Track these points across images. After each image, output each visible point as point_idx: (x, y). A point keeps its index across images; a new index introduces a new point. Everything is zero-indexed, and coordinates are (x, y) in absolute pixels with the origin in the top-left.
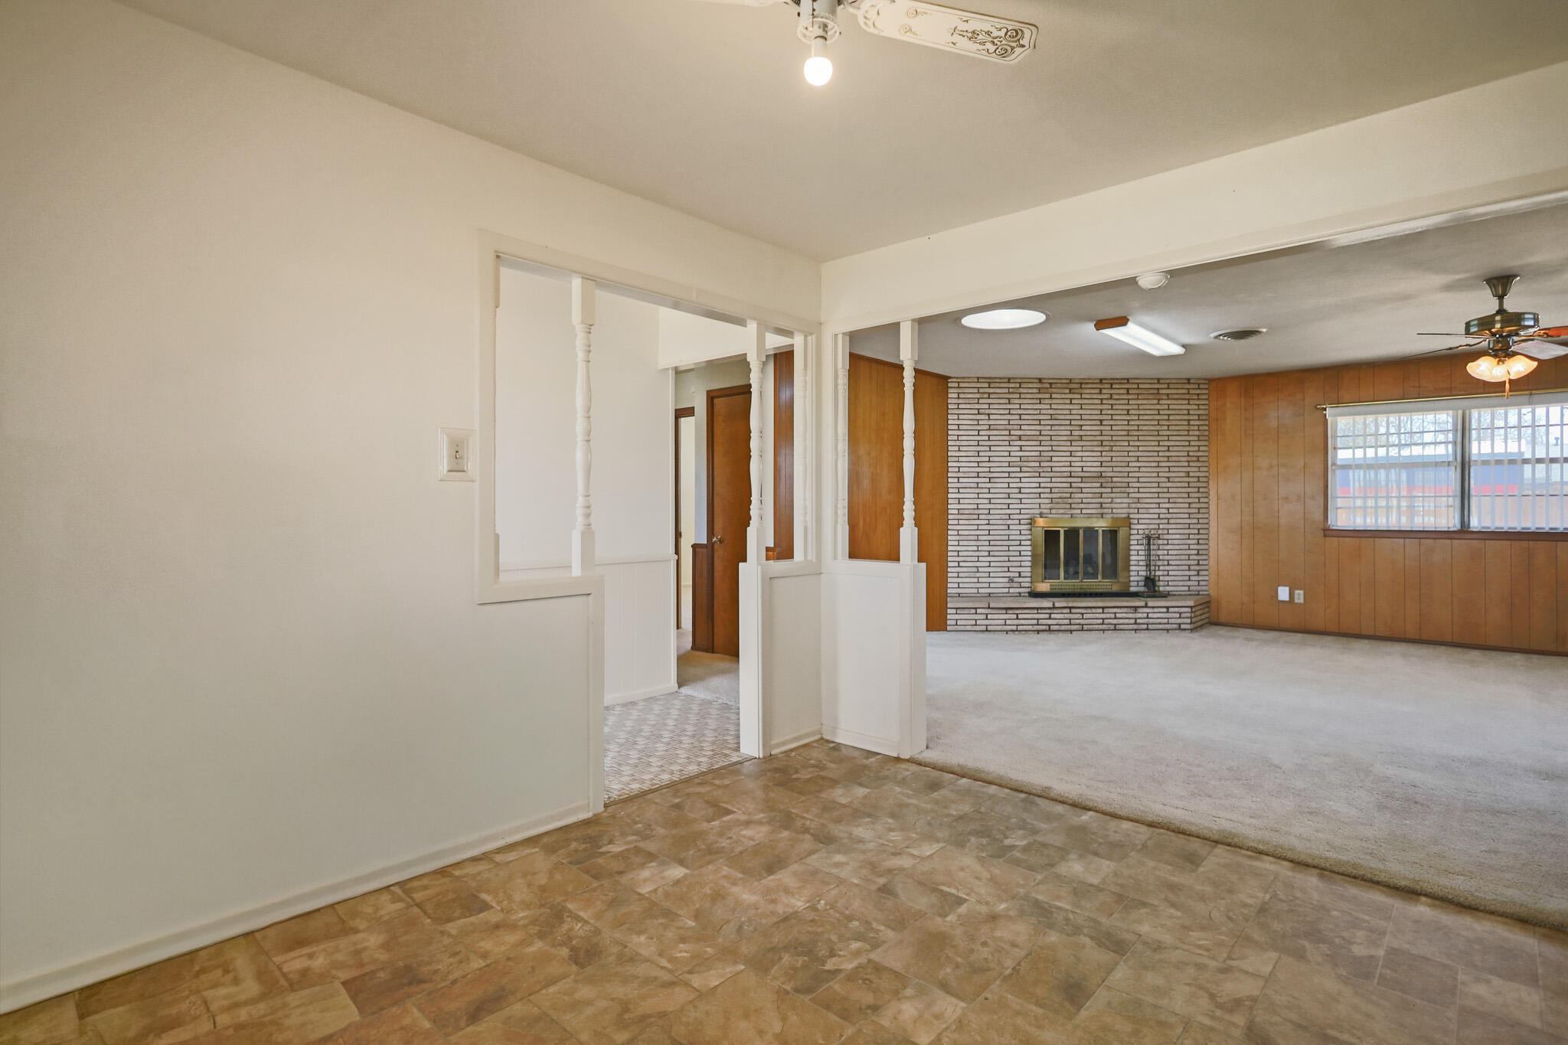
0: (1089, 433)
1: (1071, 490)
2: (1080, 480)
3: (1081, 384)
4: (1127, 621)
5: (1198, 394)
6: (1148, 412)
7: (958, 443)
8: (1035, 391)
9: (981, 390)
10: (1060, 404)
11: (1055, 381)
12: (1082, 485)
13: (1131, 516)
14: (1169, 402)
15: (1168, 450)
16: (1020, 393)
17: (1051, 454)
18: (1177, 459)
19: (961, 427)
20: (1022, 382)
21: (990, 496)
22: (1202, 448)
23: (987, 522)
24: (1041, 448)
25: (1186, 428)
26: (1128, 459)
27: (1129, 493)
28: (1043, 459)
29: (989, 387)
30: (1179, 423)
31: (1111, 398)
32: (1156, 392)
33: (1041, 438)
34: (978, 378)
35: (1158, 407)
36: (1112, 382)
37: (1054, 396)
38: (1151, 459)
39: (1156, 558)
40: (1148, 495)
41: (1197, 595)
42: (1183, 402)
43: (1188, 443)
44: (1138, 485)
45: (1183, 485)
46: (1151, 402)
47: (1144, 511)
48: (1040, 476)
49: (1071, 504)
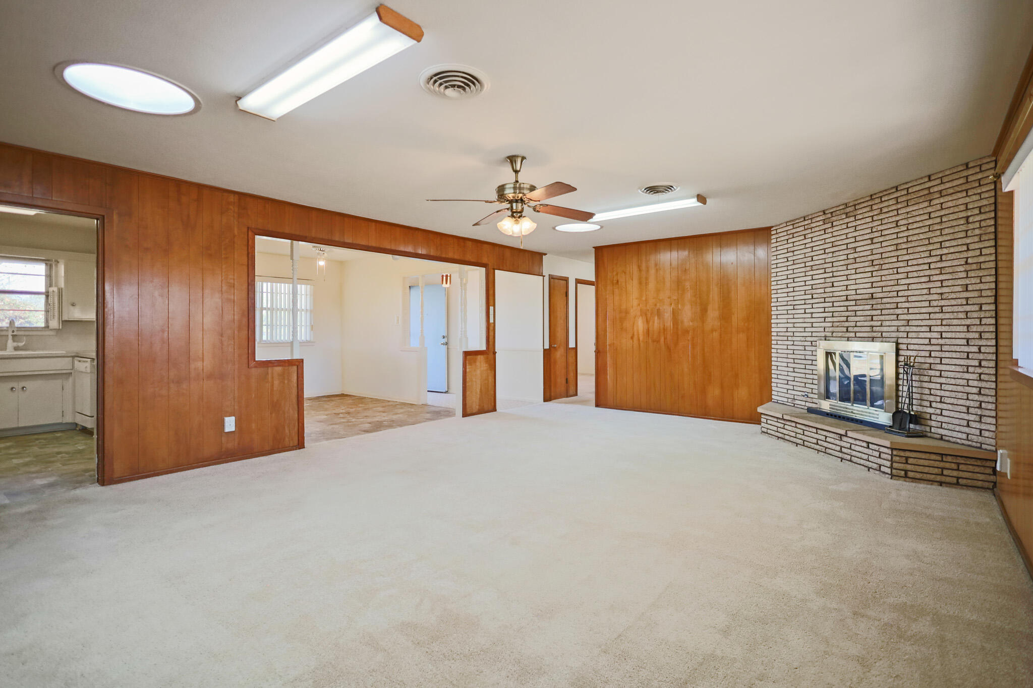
0: (861, 254)
1: (847, 314)
3: (855, 205)
4: (834, 447)
5: (980, 180)
6: (918, 219)
8: (821, 223)
9: (789, 232)
10: (839, 230)
11: (834, 209)
12: (856, 308)
13: (900, 341)
14: (942, 200)
15: (941, 260)
16: (811, 228)
18: (951, 270)
20: (812, 217)
23: (792, 343)
25: (964, 228)
26: (897, 277)
27: (898, 315)
28: (826, 285)
30: (955, 223)
31: (882, 213)
35: (930, 209)
36: (881, 195)
37: (835, 224)
38: (922, 274)
39: (927, 391)
40: (918, 317)
41: (976, 447)
42: (960, 195)
43: (965, 248)
44: (907, 305)
45: (959, 302)
46: (921, 206)
47: (914, 335)
48: (825, 302)
49: (847, 328)
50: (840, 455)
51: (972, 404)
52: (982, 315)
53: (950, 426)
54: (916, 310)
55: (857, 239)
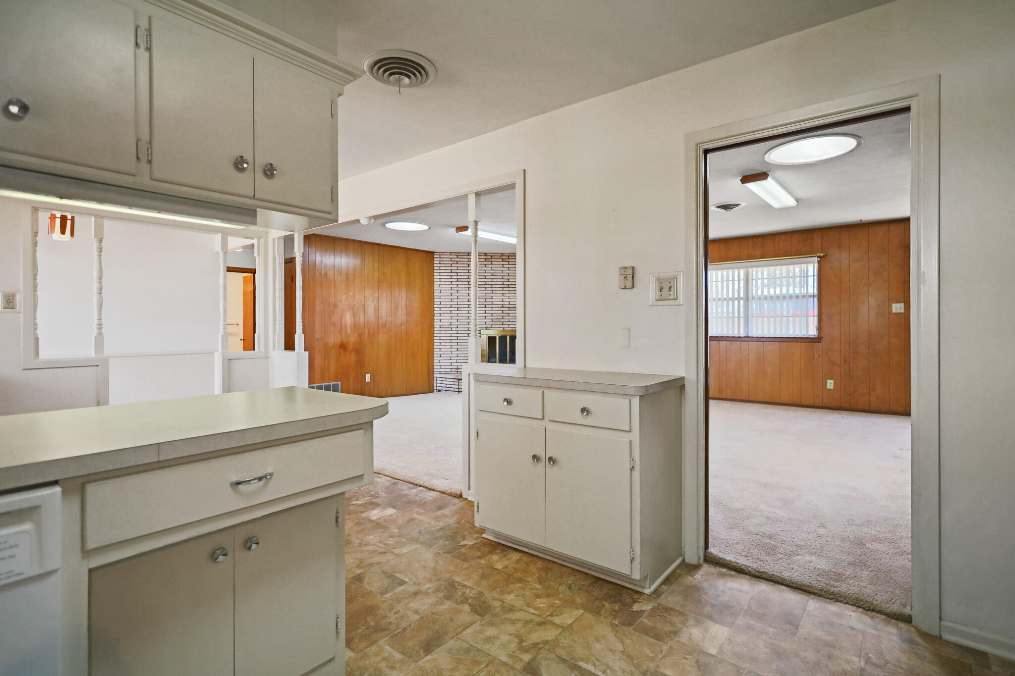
1: (503, 315)
2: (508, 309)
3: (509, 256)
7: (440, 289)
9: (453, 260)
10: (495, 267)
11: (494, 255)
12: (509, 312)
17: (492, 295)
19: (441, 280)
21: (458, 318)
23: (456, 332)
24: (486, 292)
28: (487, 297)
29: (457, 258)
33: (486, 286)
34: (451, 253)
37: (493, 263)
48: (486, 307)
49: (503, 322)
55: (510, 274)
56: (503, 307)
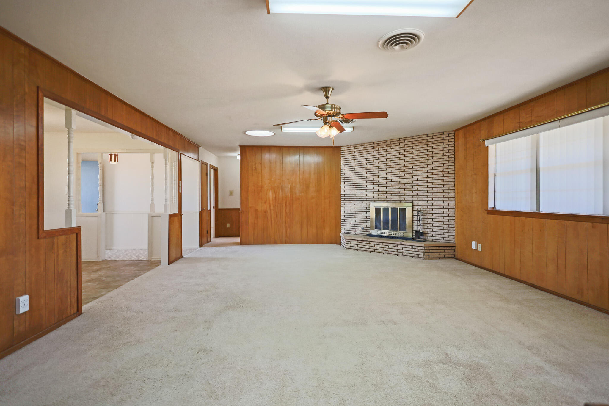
0: (394, 164)
1: (387, 190)
2: (390, 185)
3: (391, 142)
4: (393, 250)
5: (448, 139)
6: (422, 151)
7: (344, 172)
8: (372, 148)
9: (352, 150)
10: (382, 152)
11: (380, 142)
12: (391, 188)
13: (414, 202)
14: (433, 145)
15: (432, 169)
16: (366, 150)
17: (378, 174)
18: (437, 173)
19: (345, 166)
20: (366, 145)
21: (355, 193)
22: (450, 167)
23: (354, 204)
24: (374, 172)
25: (442, 157)
26: (412, 175)
27: (413, 191)
28: (375, 177)
29: (355, 149)
30: (438, 155)
31: (404, 147)
32: (426, 141)
34: (351, 145)
35: (427, 148)
36: (404, 139)
37: (379, 149)
38: (424, 174)
39: (426, 222)
40: (422, 192)
41: (447, 242)
42: (440, 144)
43: (443, 165)
44: (417, 187)
45: (440, 186)
46: (423, 146)
47: (420, 199)
48: (374, 185)
49: (387, 196)
50: (397, 253)
51: (446, 226)
52: (450, 191)
53: (436, 235)
54: (421, 189)
55: (392, 157)
56: (386, 184)
